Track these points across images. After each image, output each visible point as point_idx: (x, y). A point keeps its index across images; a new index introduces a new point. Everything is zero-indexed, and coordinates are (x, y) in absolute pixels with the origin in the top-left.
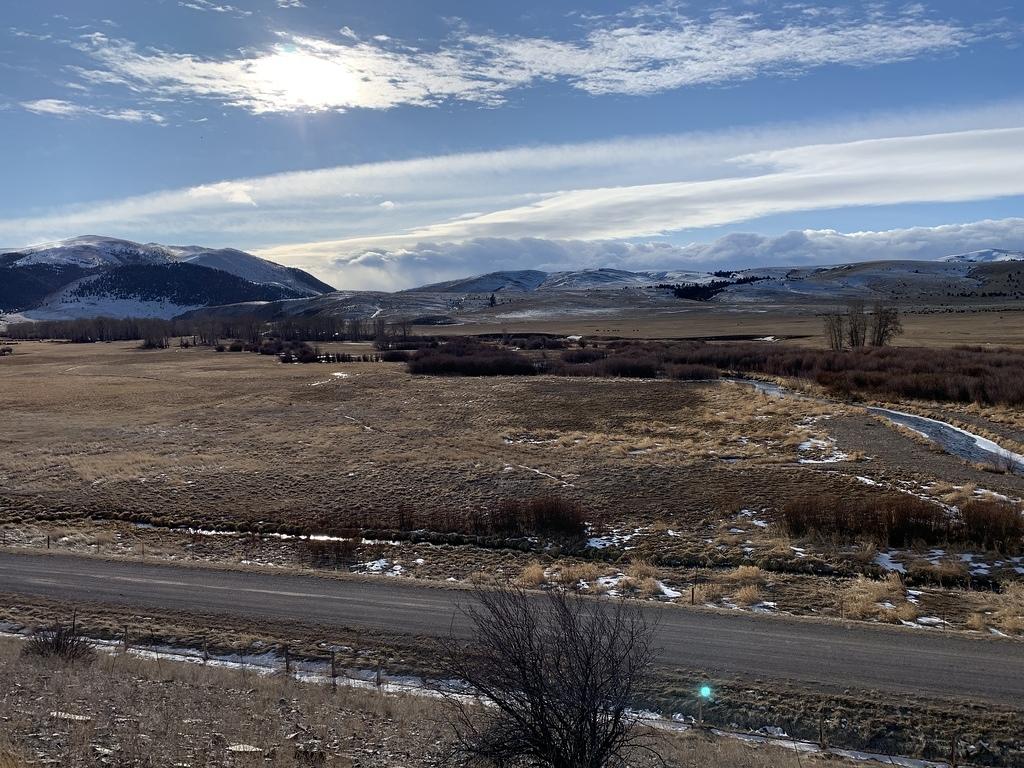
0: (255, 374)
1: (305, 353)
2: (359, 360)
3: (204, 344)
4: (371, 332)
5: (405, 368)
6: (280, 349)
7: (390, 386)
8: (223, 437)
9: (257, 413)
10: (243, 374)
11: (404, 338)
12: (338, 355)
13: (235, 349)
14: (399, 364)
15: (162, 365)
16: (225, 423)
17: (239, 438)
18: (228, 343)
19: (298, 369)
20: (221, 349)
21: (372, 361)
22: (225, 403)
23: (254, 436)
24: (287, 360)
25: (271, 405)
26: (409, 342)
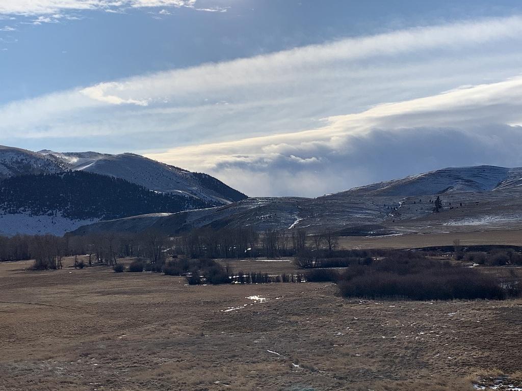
0: (158, 298)
1: (215, 273)
2: (278, 280)
3: (100, 263)
4: (290, 245)
5: (334, 290)
6: (186, 268)
7: (318, 313)
8: (127, 375)
9: (165, 346)
10: (145, 298)
11: (330, 253)
12: (254, 275)
13: (135, 269)
14: (327, 285)
15: (55, 290)
16: (129, 358)
17: (146, 376)
18: (127, 261)
19: (207, 292)
20: (119, 269)
21: (293, 281)
22: (127, 334)
23: (163, 375)
24: (194, 281)
25: (180, 336)
26: (335, 258)
